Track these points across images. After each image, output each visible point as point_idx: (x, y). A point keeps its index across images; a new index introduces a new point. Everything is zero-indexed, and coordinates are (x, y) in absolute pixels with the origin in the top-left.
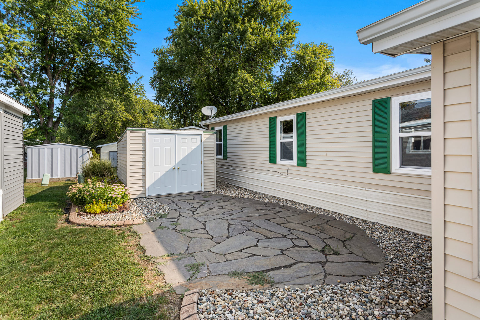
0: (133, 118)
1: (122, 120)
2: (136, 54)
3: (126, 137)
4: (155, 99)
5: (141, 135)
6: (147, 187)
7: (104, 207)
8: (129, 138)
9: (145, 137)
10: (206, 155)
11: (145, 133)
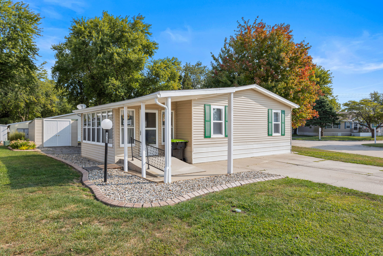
0: (36, 100)
1: (26, 102)
2: (39, 56)
3: (35, 122)
4: (55, 87)
5: (41, 121)
6: (44, 142)
7: (27, 148)
8: (36, 122)
9: (43, 122)
10: (72, 130)
11: (43, 120)
